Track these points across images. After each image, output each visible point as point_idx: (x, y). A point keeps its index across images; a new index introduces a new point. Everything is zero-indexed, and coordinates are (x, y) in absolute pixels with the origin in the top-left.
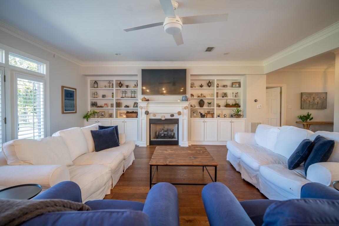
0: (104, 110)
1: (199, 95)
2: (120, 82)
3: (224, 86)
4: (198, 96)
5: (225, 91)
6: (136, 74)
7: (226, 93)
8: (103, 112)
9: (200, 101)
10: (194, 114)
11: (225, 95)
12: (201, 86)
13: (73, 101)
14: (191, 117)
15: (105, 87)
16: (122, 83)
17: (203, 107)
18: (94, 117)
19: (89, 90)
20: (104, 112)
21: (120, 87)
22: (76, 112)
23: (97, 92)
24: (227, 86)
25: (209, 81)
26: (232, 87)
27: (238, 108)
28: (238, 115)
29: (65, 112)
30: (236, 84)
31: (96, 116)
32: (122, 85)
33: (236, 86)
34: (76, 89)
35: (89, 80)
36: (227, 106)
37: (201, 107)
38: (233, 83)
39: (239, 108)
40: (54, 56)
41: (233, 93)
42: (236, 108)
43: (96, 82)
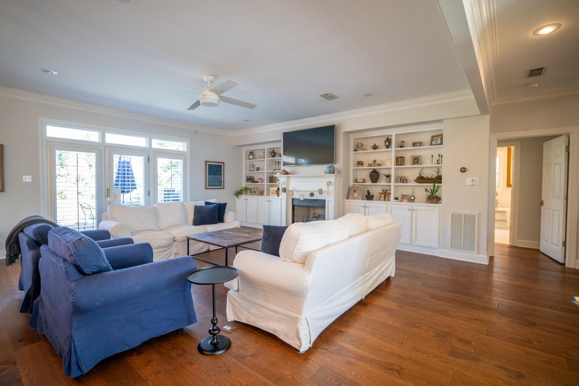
0: (257, 187)
1: (370, 163)
2: (273, 151)
3: (414, 144)
4: (369, 165)
5: (416, 154)
6: (279, 139)
7: (420, 156)
8: (255, 188)
9: (372, 172)
10: (355, 193)
11: (416, 160)
12: (375, 147)
13: (219, 176)
14: (348, 198)
15: (260, 158)
16: (275, 151)
17: (376, 182)
18: (246, 194)
19: (245, 162)
20: (257, 188)
21: (274, 157)
22: (223, 188)
23: (253, 165)
24: (421, 143)
25: (388, 138)
26: (431, 144)
27: (437, 185)
28: (434, 198)
29: (208, 187)
30: (437, 139)
31: (249, 193)
32: (275, 154)
33: (437, 142)
34: (223, 163)
35: (245, 150)
36: (421, 179)
37: (373, 182)
38: (433, 137)
39: (440, 185)
40: (196, 132)
41: (432, 156)
42: (432, 184)
43: (251, 152)
